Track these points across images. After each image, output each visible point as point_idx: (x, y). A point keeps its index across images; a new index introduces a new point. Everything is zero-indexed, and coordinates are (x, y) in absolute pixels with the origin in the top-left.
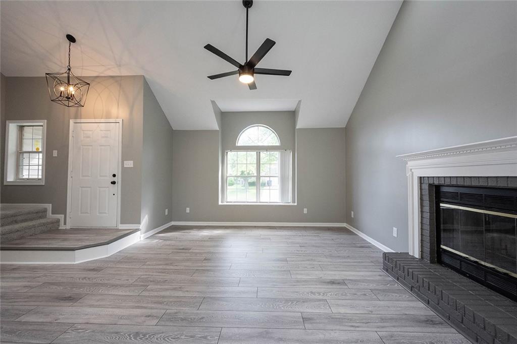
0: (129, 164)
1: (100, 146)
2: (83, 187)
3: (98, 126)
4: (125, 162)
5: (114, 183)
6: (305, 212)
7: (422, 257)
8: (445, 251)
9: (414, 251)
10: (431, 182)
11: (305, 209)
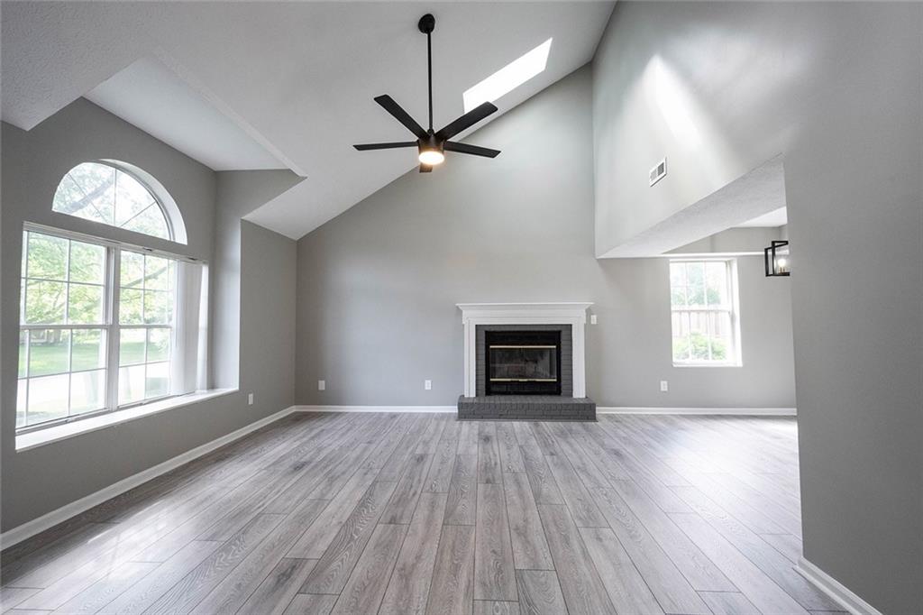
6: (251, 402)
7: (477, 395)
8: (493, 382)
9: (470, 391)
10: (488, 329)
11: (251, 396)
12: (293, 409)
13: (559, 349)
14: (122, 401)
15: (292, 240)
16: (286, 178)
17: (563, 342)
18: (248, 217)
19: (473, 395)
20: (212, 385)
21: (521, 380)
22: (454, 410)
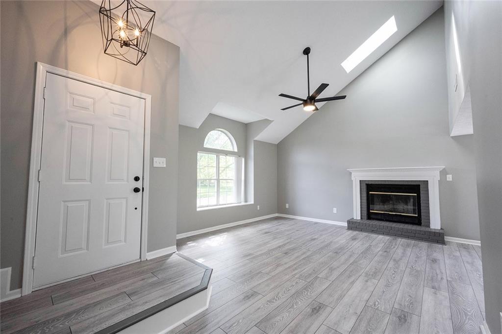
0: (160, 162)
1: (110, 128)
2: (66, 201)
3: (107, 94)
4: (155, 159)
5: (136, 190)
6: (258, 209)
7: (361, 219)
8: (372, 212)
9: (357, 216)
10: (367, 183)
11: (258, 206)
12: (277, 215)
13: (419, 197)
14: (221, 203)
15: (275, 144)
16: (267, 122)
17: (421, 192)
18: (256, 139)
19: (359, 218)
20: (246, 201)
21: (390, 213)
22: (346, 224)
